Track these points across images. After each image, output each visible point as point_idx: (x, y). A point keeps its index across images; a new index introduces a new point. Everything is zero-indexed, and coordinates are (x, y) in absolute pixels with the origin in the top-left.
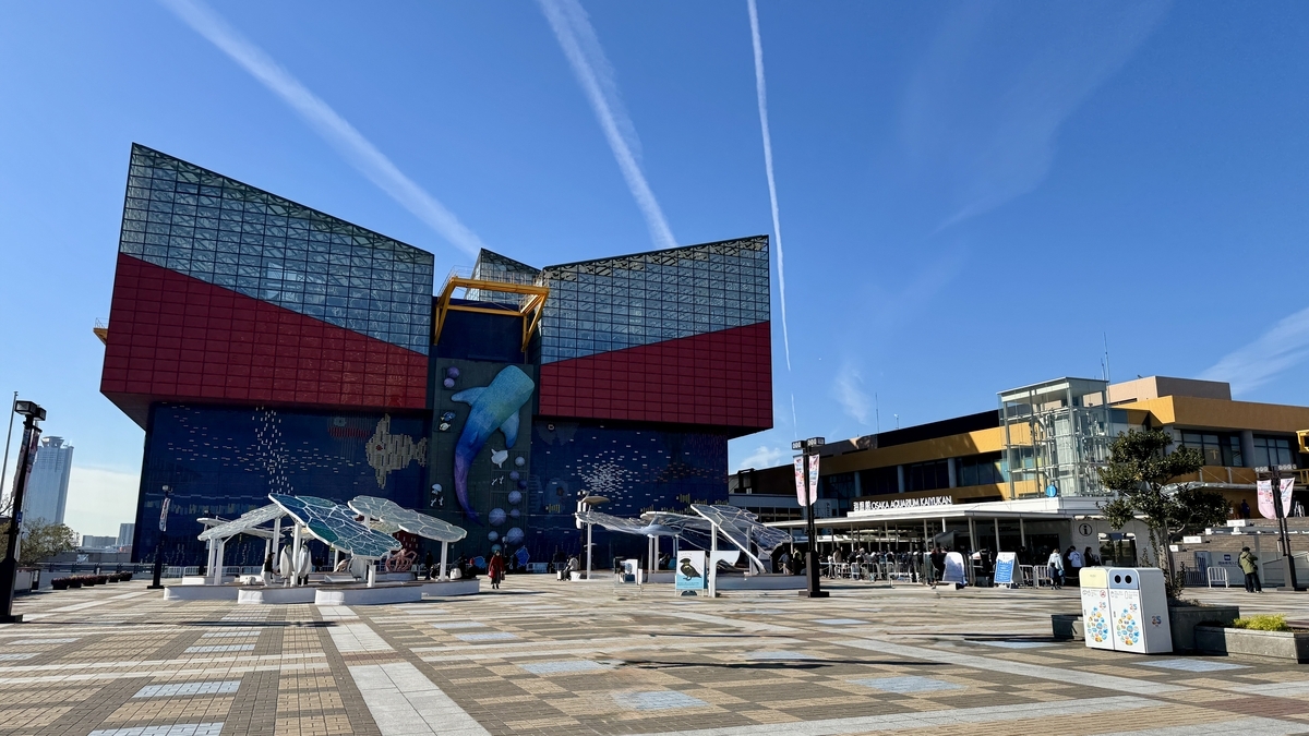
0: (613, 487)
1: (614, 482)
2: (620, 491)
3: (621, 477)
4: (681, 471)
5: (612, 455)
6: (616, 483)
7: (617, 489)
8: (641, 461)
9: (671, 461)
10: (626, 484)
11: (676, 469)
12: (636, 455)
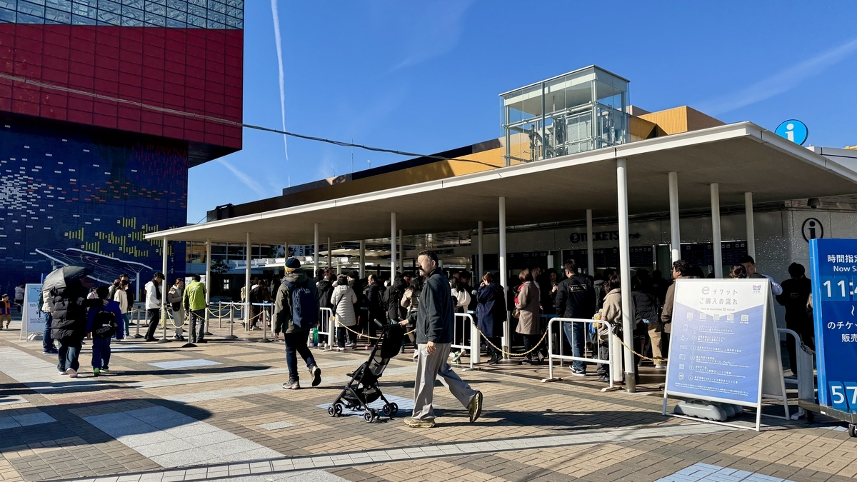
0: (23, 204)
1: (24, 197)
2: (33, 209)
3: (35, 192)
4: (125, 191)
5: (23, 164)
6: (28, 199)
7: (30, 207)
8: (66, 175)
9: (110, 178)
10: (43, 201)
11: (117, 187)
12: (60, 168)
